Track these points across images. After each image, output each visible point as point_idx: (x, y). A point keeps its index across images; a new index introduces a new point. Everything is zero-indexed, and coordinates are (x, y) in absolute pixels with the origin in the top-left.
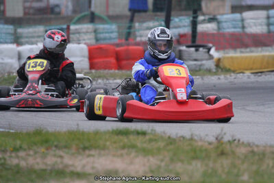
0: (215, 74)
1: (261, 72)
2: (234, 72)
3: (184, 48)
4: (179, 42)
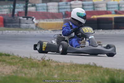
0: (35, 30)
1: (56, 30)
2: (44, 29)
3: (21, 18)
4: (18, 15)
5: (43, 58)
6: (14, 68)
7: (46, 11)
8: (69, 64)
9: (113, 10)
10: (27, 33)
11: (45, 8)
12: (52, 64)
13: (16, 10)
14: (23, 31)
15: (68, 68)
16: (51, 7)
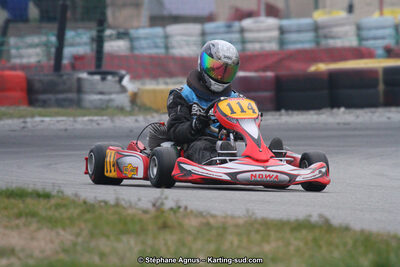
0: (131, 113)
2: (157, 111)
3: (84, 75)
4: (74, 67)
5: (156, 202)
6: (66, 236)
7: (161, 51)
8: (241, 221)
9: (378, 45)
10: (105, 122)
11: (160, 42)
12: (186, 222)
13: (68, 51)
14: (91, 118)
15: (239, 235)
16: (178, 38)
